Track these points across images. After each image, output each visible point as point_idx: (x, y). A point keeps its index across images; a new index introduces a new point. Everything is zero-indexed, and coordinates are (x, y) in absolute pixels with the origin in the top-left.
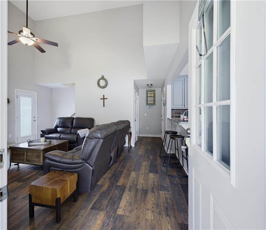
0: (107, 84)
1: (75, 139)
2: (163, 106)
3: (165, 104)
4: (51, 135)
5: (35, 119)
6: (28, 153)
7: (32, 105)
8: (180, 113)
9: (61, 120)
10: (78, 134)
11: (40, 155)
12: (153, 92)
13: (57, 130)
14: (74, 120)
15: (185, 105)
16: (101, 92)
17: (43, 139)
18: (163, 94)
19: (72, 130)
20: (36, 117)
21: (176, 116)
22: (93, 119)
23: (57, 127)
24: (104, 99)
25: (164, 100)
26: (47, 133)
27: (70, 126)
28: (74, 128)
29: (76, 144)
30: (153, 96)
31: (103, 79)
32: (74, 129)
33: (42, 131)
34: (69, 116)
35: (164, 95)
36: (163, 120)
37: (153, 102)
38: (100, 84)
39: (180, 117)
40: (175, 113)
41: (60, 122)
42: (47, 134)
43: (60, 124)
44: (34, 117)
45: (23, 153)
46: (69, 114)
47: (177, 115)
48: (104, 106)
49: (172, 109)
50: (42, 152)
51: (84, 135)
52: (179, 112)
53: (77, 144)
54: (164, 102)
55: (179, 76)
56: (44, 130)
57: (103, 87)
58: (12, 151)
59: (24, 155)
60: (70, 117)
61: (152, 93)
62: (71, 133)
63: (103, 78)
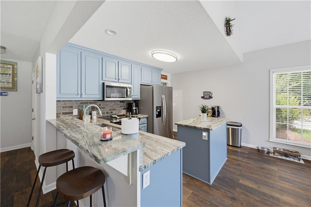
2: (35, 95)
3: (40, 91)
8: (72, 107)
12: (11, 66)
15: (81, 94)
18: (35, 72)
21: (64, 111)
25: (37, 83)
30: (11, 72)
35: (37, 72)
36: (36, 120)
37: (10, 85)
39: (72, 113)
40: (63, 107)
47: (67, 110)
49: (57, 101)
52: (71, 105)
54: (38, 86)
55: (69, 43)
61: (10, 68)
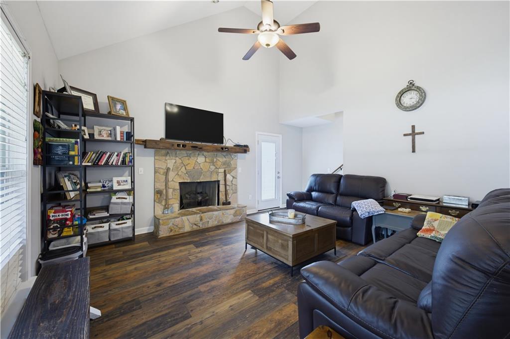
0: (425, 98)
1: (348, 219)
4: (302, 204)
5: (279, 175)
6: (270, 237)
7: (276, 154)
9: (318, 179)
10: (355, 210)
11: (288, 244)
13: (311, 195)
14: (342, 180)
16: (407, 120)
17: (291, 213)
19: (338, 198)
20: (281, 172)
22: (385, 179)
23: (310, 190)
24: (413, 134)
26: (296, 199)
27: (333, 190)
28: (341, 195)
29: (350, 229)
31: (413, 88)
32: (342, 197)
33: (288, 195)
34: (329, 171)
38: (402, 103)
41: (315, 181)
42: (295, 201)
43: (315, 185)
44: (279, 173)
45: (261, 232)
46: (329, 169)
48: (414, 151)
50: (291, 240)
51: (367, 214)
53: (352, 229)
56: (292, 193)
57: (411, 107)
58: (248, 225)
59: (263, 237)
60: (331, 173)
62: (335, 204)
63: (411, 87)
